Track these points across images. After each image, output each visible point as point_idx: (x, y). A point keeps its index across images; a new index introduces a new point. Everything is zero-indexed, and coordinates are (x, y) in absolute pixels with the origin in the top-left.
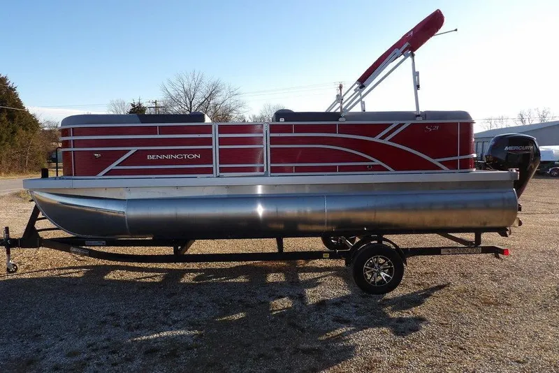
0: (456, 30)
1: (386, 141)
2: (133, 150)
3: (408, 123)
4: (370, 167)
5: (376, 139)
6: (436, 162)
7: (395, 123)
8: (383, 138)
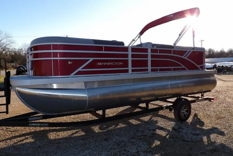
1: (186, 58)
2: (91, 59)
4: (181, 69)
5: (183, 57)
6: (198, 66)
7: (188, 51)
8: (185, 57)
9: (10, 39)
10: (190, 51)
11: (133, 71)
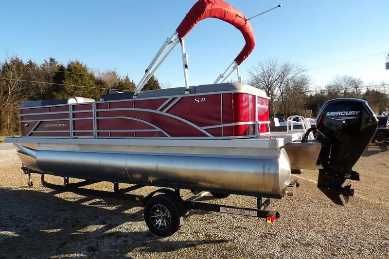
0: (279, 6)
1: (164, 113)
2: (39, 121)
3: (179, 97)
4: (155, 133)
5: (157, 111)
6: (202, 129)
7: (171, 97)
8: (161, 110)
9: (303, 73)
10: (174, 99)
11: (74, 134)
